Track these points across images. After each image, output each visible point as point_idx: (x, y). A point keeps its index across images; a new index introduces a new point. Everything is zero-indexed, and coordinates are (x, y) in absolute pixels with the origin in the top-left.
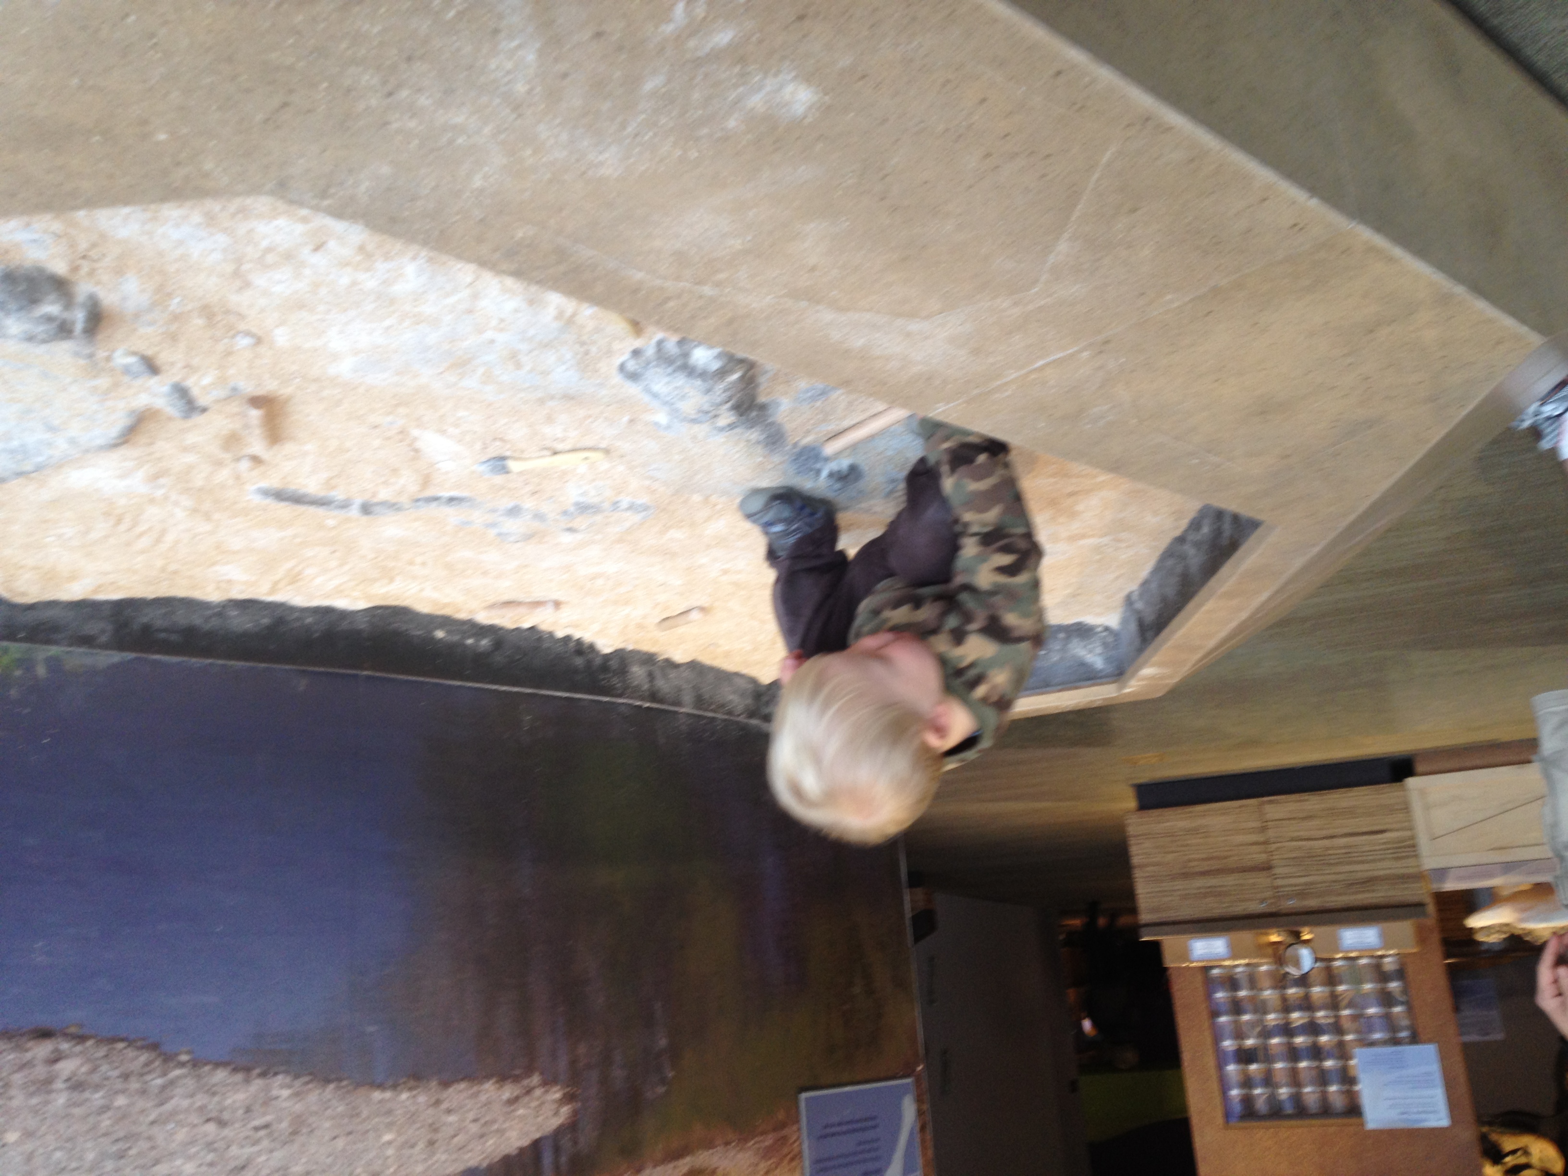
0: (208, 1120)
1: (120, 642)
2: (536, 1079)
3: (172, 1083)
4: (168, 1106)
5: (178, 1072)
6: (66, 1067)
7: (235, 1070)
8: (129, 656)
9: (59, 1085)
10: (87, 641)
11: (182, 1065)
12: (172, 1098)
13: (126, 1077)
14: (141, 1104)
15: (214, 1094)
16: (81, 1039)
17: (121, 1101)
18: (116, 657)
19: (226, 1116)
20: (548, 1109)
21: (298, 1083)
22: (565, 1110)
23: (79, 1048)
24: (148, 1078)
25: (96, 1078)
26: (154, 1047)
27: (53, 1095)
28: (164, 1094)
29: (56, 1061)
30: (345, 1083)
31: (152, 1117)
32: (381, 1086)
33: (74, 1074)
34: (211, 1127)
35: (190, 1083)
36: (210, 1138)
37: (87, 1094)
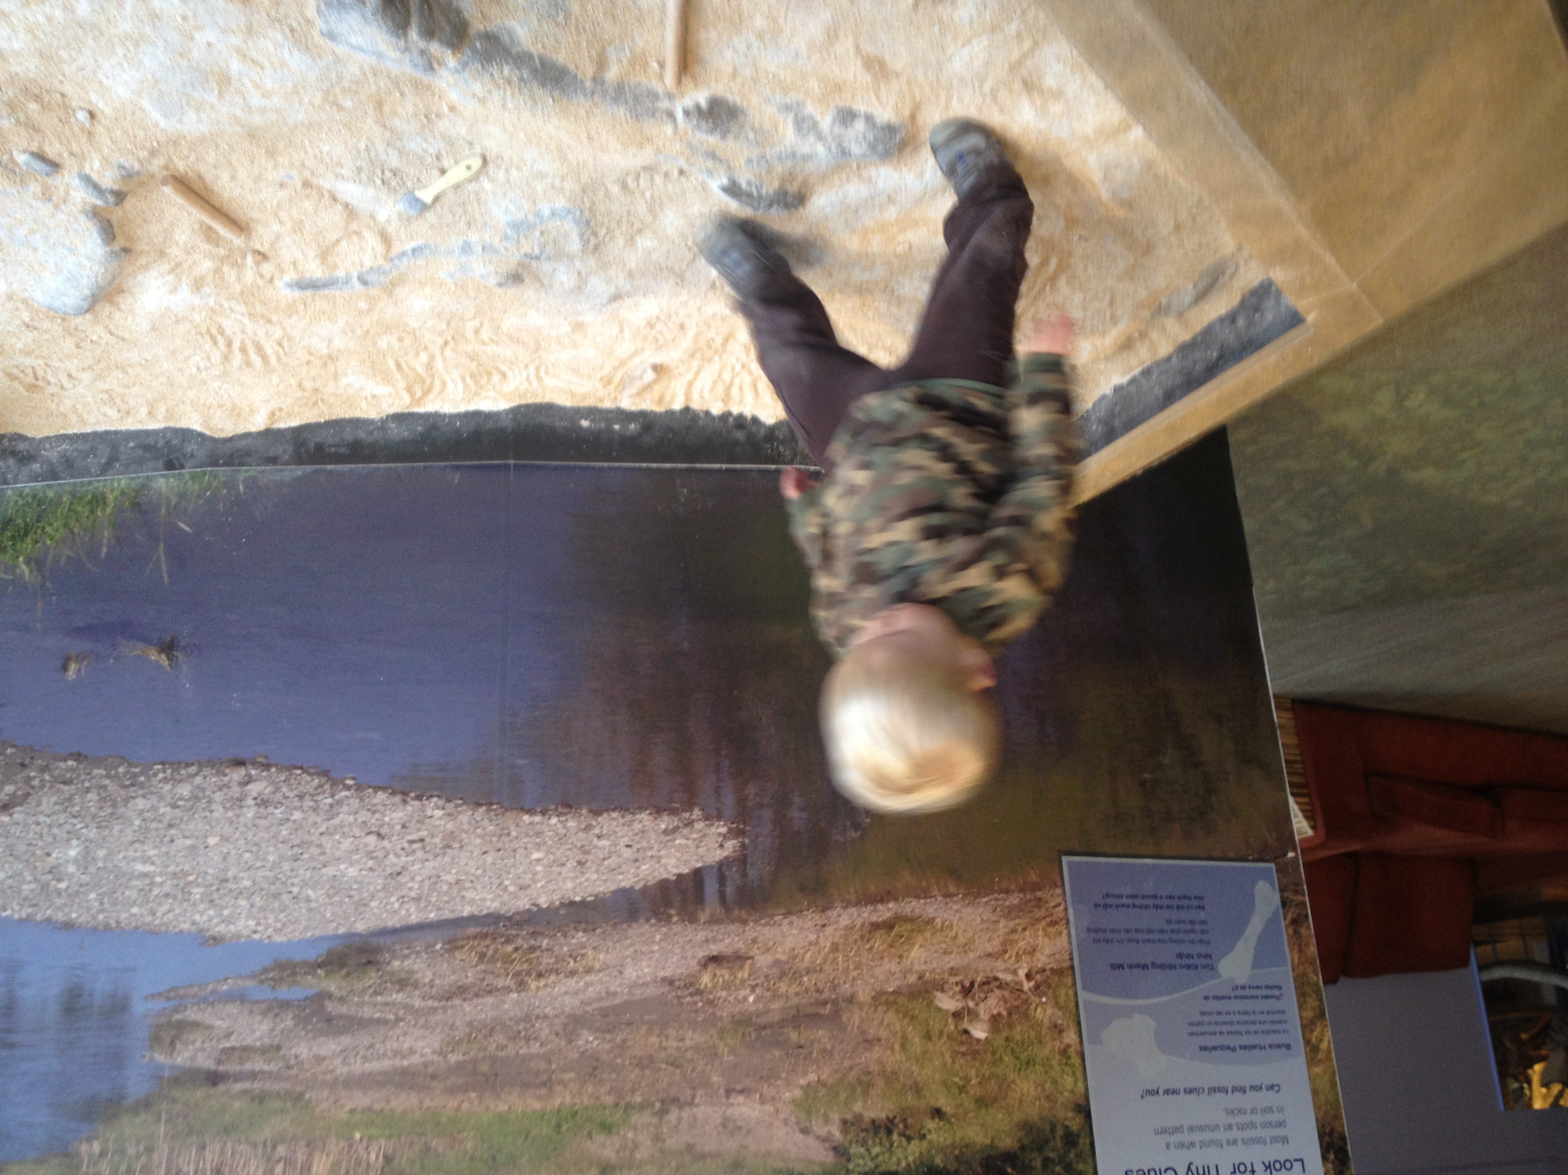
0: (369, 833)
1: (299, 459)
2: (697, 813)
3: (339, 802)
4: (336, 821)
5: (345, 793)
6: (254, 788)
7: (394, 793)
8: (309, 468)
9: (250, 802)
10: (273, 460)
11: (348, 788)
12: (338, 814)
13: (301, 797)
14: (313, 817)
15: (374, 812)
16: (267, 766)
17: (297, 815)
18: (299, 471)
19: (384, 831)
20: (712, 842)
21: (450, 806)
22: (731, 845)
23: (264, 774)
24: (320, 797)
25: (279, 797)
26: (325, 773)
27: (245, 810)
28: (332, 811)
29: (247, 783)
30: (494, 807)
31: (323, 829)
32: (531, 812)
33: (260, 794)
34: (372, 839)
35: (355, 803)
36: (371, 848)
37: (271, 809)
